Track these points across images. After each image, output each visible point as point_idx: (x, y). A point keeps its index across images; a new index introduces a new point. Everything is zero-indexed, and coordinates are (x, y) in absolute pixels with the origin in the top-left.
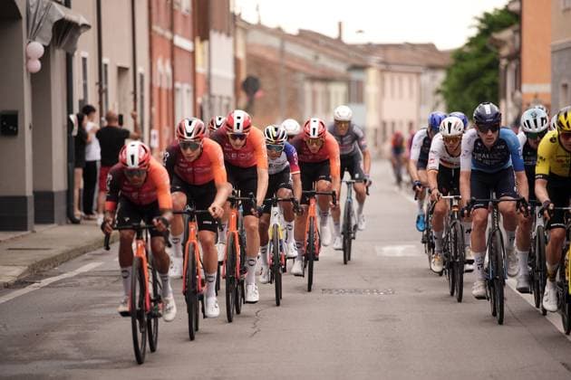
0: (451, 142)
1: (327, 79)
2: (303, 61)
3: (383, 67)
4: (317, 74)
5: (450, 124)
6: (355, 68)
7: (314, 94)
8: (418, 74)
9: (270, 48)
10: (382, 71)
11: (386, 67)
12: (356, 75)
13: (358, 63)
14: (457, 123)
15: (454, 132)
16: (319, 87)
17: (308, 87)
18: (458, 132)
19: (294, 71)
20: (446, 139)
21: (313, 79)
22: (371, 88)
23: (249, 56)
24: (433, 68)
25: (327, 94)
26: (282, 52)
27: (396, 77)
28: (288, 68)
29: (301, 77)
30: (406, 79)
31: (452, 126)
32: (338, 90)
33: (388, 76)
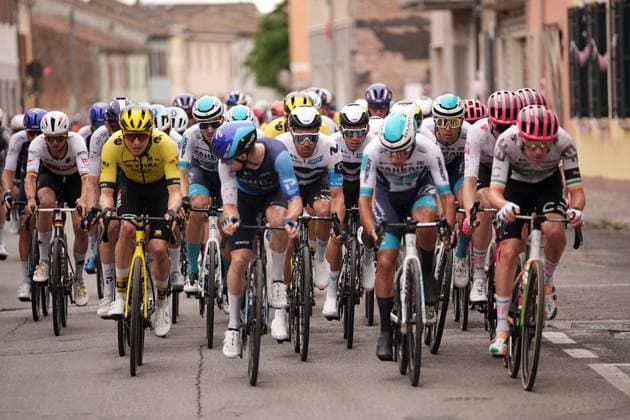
0: (55, 142)
1: (125, 51)
2: (97, 32)
3: (187, 35)
4: (113, 45)
5: (53, 121)
6: (155, 38)
7: (111, 69)
8: (228, 43)
9: (59, 18)
10: (188, 41)
11: (191, 36)
12: (157, 46)
13: (159, 32)
14: (61, 119)
15: (58, 130)
16: (116, 61)
17: (103, 61)
18: (64, 130)
19: (87, 43)
20: (49, 138)
21: (109, 52)
22: (175, 60)
23: (34, 27)
24: (244, 35)
25: (126, 68)
26: (72, 22)
27: (204, 46)
28: (79, 39)
29: (96, 50)
30: (214, 49)
31: (56, 123)
32: (138, 63)
33: (194, 46)
